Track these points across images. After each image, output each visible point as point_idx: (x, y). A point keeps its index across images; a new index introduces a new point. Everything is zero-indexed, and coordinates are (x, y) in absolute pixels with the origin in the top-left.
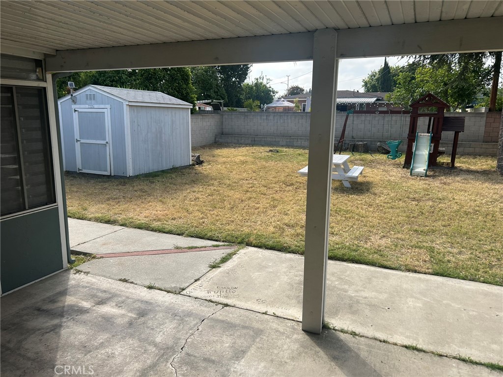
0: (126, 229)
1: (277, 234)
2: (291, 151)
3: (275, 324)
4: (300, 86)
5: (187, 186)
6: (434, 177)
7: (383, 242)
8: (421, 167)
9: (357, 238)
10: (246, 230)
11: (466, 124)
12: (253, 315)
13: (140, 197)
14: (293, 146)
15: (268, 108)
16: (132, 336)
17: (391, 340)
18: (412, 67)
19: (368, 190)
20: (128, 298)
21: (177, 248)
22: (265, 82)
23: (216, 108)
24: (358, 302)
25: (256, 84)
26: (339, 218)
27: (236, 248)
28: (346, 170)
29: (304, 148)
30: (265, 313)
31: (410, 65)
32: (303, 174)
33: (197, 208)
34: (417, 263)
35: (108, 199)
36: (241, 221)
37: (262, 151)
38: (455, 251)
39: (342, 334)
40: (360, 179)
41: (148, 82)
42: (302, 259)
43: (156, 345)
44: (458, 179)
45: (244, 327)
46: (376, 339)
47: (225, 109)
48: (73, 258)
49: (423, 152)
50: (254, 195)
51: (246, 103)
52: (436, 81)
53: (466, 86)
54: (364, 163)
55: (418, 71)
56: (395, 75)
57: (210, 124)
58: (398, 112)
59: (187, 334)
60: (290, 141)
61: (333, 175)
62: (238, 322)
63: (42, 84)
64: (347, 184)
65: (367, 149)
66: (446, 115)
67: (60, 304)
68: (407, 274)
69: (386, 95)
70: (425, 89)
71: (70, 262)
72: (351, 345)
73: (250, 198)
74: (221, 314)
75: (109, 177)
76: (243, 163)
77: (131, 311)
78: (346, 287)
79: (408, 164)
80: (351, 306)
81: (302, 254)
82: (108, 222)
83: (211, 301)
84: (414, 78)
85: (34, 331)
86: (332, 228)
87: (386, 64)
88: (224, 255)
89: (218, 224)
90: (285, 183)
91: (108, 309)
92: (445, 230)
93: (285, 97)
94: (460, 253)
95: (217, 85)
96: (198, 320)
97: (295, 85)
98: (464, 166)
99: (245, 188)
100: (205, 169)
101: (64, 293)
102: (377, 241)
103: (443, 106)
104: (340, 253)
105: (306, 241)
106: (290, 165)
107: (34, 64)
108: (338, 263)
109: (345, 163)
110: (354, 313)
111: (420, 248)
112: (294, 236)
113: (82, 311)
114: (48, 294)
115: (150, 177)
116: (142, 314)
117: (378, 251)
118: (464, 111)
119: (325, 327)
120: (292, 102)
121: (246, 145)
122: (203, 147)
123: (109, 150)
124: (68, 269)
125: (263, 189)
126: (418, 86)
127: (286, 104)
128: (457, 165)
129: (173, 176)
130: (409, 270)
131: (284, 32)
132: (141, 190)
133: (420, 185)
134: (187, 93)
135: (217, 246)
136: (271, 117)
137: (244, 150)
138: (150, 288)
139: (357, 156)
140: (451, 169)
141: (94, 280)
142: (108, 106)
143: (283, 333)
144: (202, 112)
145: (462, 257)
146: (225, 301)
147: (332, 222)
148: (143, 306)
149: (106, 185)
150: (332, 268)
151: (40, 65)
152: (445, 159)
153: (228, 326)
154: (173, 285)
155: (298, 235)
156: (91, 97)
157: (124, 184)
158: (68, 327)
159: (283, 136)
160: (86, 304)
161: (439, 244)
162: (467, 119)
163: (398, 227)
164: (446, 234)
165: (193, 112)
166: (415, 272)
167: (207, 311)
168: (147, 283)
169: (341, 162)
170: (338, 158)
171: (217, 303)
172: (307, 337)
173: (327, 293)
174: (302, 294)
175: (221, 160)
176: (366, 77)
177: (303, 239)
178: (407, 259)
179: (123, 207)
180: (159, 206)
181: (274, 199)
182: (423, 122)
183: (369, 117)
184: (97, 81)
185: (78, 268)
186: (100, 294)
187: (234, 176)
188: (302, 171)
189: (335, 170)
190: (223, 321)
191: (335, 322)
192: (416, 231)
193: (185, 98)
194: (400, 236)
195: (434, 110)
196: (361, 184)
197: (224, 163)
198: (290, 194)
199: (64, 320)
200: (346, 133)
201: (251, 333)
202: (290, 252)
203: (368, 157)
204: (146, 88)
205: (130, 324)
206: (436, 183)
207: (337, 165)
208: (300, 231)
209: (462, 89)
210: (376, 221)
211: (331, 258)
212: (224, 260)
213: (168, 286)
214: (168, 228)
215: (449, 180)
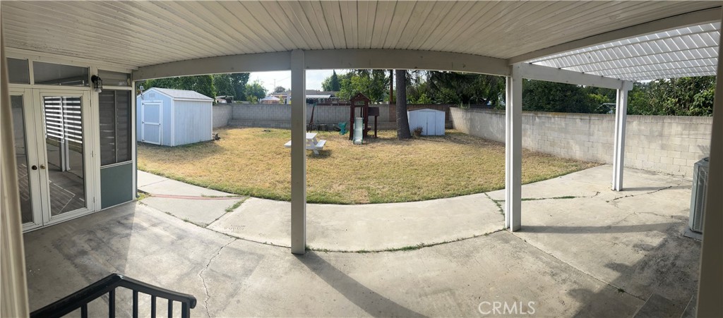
0: (169, 180)
1: (271, 189)
2: (278, 131)
3: (273, 251)
4: (283, 87)
5: (209, 154)
6: (366, 144)
7: (341, 188)
8: (359, 138)
9: (325, 187)
10: (250, 186)
11: (380, 111)
12: (257, 245)
13: (178, 160)
14: (280, 128)
15: (263, 101)
16: (173, 251)
17: (349, 250)
18: (350, 75)
19: (329, 155)
20: (171, 225)
21: (203, 196)
22: (260, 84)
23: (229, 101)
24: (327, 229)
25: (254, 85)
26: (313, 175)
27: (243, 198)
28: (316, 143)
29: (287, 129)
30: (265, 243)
31: (348, 74)
32: (288, 147)
33: (216, 170)
34: (361, 198)
35: (159, 160)
36: (246, 180)
37: (259, 131)
38: (381, 187)
39: (318, 252)
40: (324, 149)
41: (186, 84)
42: (290, 204)
43: (189, 260)
44: (379, 144)
45: (251, 254)
46: (340, 251)
47: (235, 102)
48: (139, 194)
49: (359, 129)
50: (255, 161)
51: (248, 98)
52: (362, 85)
53: (378, 88)
54: (327, 138)
55: (352, 78)
56: (340, 81)
57: (224, 112)
58: (344, 105)
59: (211, 255)
60: (278, 124)
61: (307, 146)
62: (246, 250)
63: (129, 88)
64: (316, 152)
65: (327, 129)
66: (370, 106)
67: (130, 221)
68: (356, 206)
69: (336, 93)
70: (358, 90)
71: (137, 196)
72: (324, 258)
73: (252, 164)
74: (235, 244)
75: (159, 146)
76: (247, 139)
77: (173, 234)
78: (319, 220)
79: (351, 137)
80: (323, 233)
81: (289, 201)
82: (159, 174)
83: (227, 235)
84: (350, 83)
85: (116, 234)
86: (309, 182)
87: (335, 73)
88: (235, 203)
89: (231, 181)
90: (275, 152)
91: (158, 230)
92: (375, 175)
93: (273, 94)
94: (383, 188)
95: (229, 85)
96: (218, 247)
97: (280, 86)
98: (382, 136)
99: (248, 157)
100: (220, 143)
101: (132, 215)
102: (337, 188)
103: (367, 101)
104: (314, 198)
105: (292, 192)
106: (278, 140)
107: (126, 77)
108: (313, 205)
109: (314, 139)
110: (325, 237)
111: (362, 188)
112: (284, 189)
113: (143, 228)
114: (124, 214)
115: (185, 147)
116: (180, 238)
117: (338, 194)
118: (378, 103)
119: (307, 249)
120: (278, 97)
121: (249, 127)
122: (220, 128)
123: (161, 129)
124: (135, 201)
125: (261, 157)
126: (353, 88)
127: (274, 99)
128: (378, 136)
129: (200, 147)
130: (357, 204)
131: (273, 50)
132: (179, 156)
133: (359, 149)
134: (210, 91)
135: (231, 197)
136: (265, 108)
137: (247, 130)
138: (186, 221)
139: (322, 133)
140: (375, 139)
141: (150, 210)
142: (162, 101)
143: (279, 257)
144: (219, 104)
145: (384, 190)
146: (237, 235)
147: (308, 178)
148: (181, 233)
149: (158, 151)
150: (310, 208)
151: (129, 77)
152: (371, 133)
153: (240, 253)
154: (201, 222)
155: (286, 188)
156: (152, 95)
157: (169, 151)
158: (135, 236)
159: (273, 120)
160: (145, 225)
161: (372, 184)
162: (380, 108)
163: (349, 177)
164: (376, 178)
165: (214, 104)
166: (361, 204)
167: (224, 241)
168: (184, 218)
169: (312, 137)
170: (310, 135)
171: (232, 237)
172: (295, 258)
173: (307, 226)
174: (290, 228)
175: (232, 137)
176: (324, 81)
177: (290, 190)
178: (355, 197)
179: (168, 166)
180: (191, 167)
181: (268, 164)
182: (358, 111)
183: (327, 108)
184: (155, 85)
185: (141, 201)
186: (153, 220)
187: (241, 148)
188: (286, 144)
189: (308, 143)
190: (236, 249)
191: (313, 245)
192: (359, 178)
193: (209, 95)
194: (350, 182)
195: (363, 103)
196: (325, 151)
197: (234, 139)
198: (279, 160)
199: (132, 231)
200: (314, 118)
201: (256, 257)
202: (281, 200)
203: (328, 133)
204: (185, 88)
205: (172, 243)
206: (368, 148)
207: (310, 140)
208: (287, 185)
209: (376, 90)
210: (335, 175)
211: (308, 202)
212: (236, 207)
213: (197, 221)
214: (197, 182)
215: (375, 145)
